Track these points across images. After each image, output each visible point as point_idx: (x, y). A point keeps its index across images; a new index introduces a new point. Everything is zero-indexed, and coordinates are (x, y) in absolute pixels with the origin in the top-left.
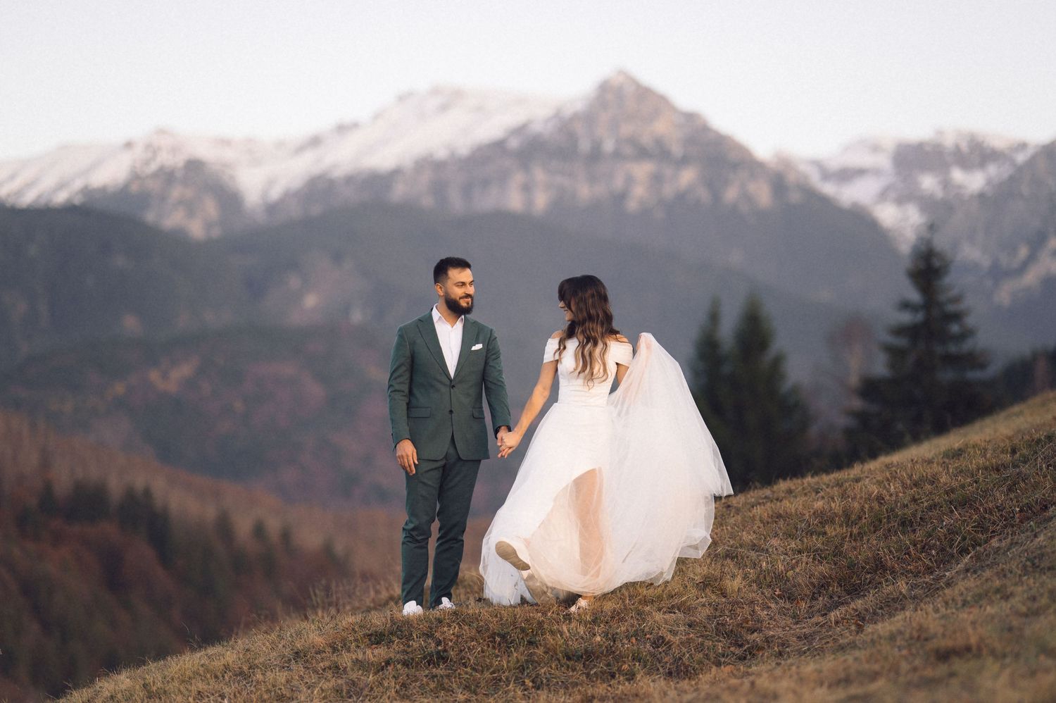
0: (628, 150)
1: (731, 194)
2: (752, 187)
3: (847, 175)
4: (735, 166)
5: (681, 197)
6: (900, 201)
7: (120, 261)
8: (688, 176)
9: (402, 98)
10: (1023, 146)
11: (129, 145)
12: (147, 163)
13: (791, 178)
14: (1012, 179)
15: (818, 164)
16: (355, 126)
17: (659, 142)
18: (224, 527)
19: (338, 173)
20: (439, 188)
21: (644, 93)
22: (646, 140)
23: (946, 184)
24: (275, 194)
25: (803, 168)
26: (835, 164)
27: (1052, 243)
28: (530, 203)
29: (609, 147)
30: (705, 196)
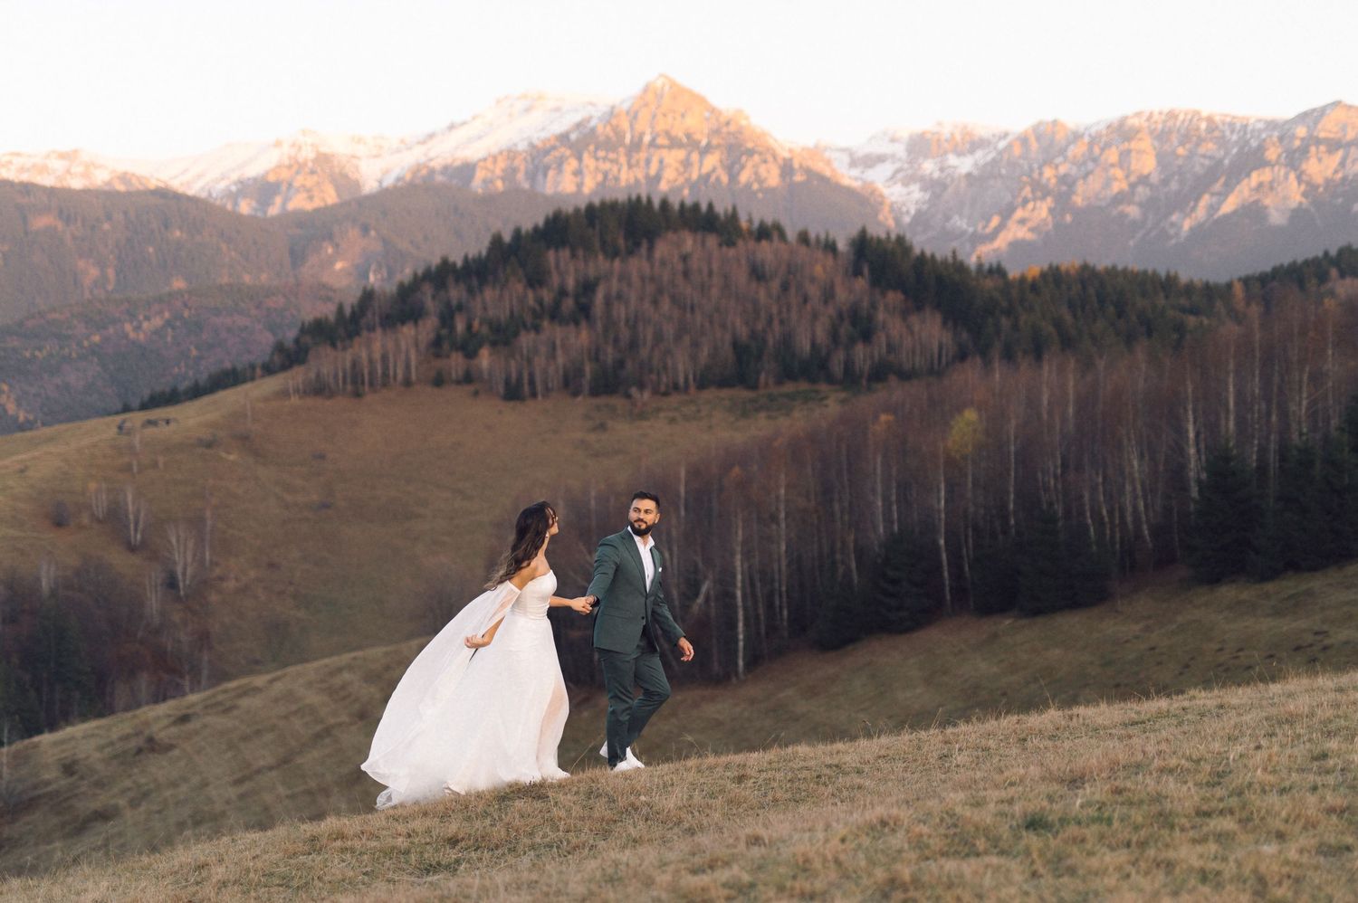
0: (660, 141)
1: (744, 177)
2: (762, 170)
3: (871, 161)
4: (750, 153)
5: (705, 178)
8: (711, 161)
9: (498, 102)
10: (1006, 135)
11: (278, 144)
16: (462, 124)
17: (688, 136)
19: (437, 164)
20: (510, 173)
21: (678, 91)
22: (679, 133)
23: (943, 167)
24: (389, 182)
26: (860, 153)
27: (1019, 214)
28: (580, 185)
29: (647, 139)
30: (725, 179)
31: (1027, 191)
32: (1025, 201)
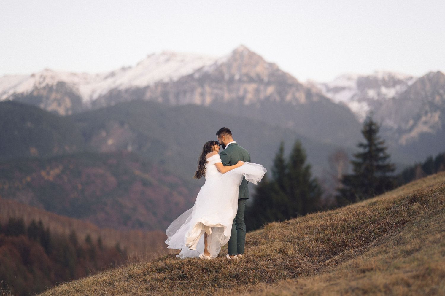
0: (245, 79)
1: (289, 97)
2: (297, 95)
3: (337, 90)
4: (291, 86)
5: (268, 99)
6: (360, 101)
7: (29, 125)
8: (270, 90)
9: (149, 56)
10: (411, 78)
11: (33, 75)
12: (40, 83)
13: (314, 91)
14: (406, 92)
15: (325, 85)
16: (130, 68)
17: (258, 75)
18: (73, 237)
19: (123, 88)
20: (165, 94)
21: (252, 55)
22: (253, 74)
23: (379, 94)
24: (95, 96)
25: (319, 87)
26: (332, 85)
27: (424, 119)
28: (203, 101)
29: (237, 77)
30: (278, 98)
31: (427, 108)
32: (426, 113)
